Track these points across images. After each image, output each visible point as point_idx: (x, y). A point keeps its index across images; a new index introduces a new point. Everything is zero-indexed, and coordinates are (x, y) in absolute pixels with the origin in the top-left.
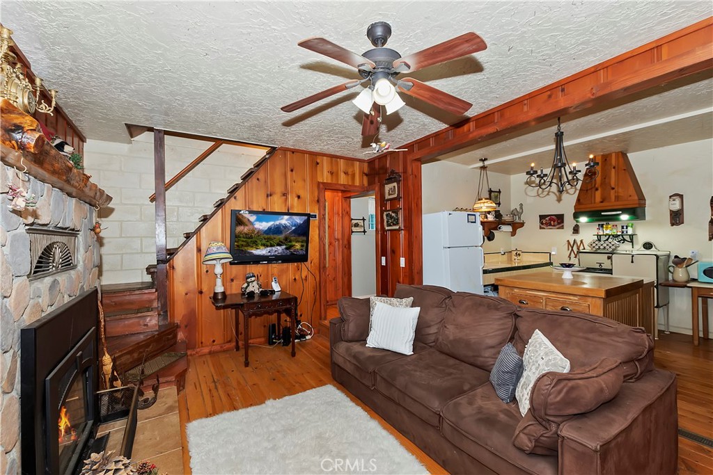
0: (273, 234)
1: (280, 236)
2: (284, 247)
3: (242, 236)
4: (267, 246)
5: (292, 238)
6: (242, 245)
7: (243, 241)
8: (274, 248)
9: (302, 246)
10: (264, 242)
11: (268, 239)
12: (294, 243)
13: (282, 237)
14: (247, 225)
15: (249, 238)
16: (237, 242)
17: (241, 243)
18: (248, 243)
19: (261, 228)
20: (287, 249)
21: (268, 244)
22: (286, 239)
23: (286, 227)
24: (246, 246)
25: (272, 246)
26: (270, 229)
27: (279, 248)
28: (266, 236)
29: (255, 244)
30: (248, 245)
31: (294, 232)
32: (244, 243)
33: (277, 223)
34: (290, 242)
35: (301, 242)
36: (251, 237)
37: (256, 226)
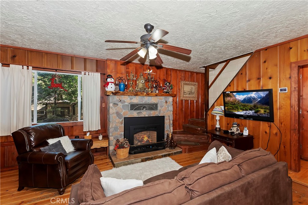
0: (247, 103)
1: (251, 104)
2: (254, 111)
3: (229, 103)
4: (244, 110)
5: (259, 106)
6: (230, 109)
7: (230, 106)
8: (247, 112)
9: (265, 111)
10: (242, 107)
11: (244, 106)
12: (259, 109)
14: (232, 97)
15: (233, 105)
16: (227, 107)
17: (229, 107)
18: (233, 108)
19: (240, 99)
20: (255, 112)
21: (244, 109)
22: (255, 106)
23: (254, 99)
25: (246, 110)
26: (245, 99)
27: (250, 111)
28: (243, 104)
29: (237, 109)
30: (233, 109)
31: (260, 102)
32: (231, 108)
33: (249, 96)
34: (257, 108)
35: (265, 109)
36: (234, 104)
37: (237, 98)
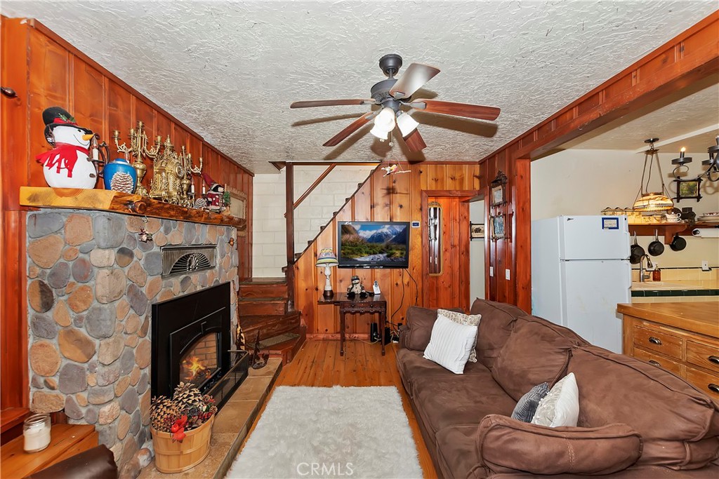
0: (376, 242)
2: (385, 255)
3: (348, 244)
4: (371, 254)
5: (393, 246)
6: (348, 253)
7: (349, 249)
8: (376, 256)
9: (402, 254)
10: (368, 249)
11: (371, 247)
12: (394, 251)
13: (383, 245)
14: (352, 234)
15: (354, 246)
16: (344, 250)
17: (347, 251)
18: (353, 251)
19: (365, 236)
20: (388, 256)
21: (372, 251)
22: (387, 247)
23: (387, 235)
24: (352, 254)
25: (375, 253)
26: (373, 237)
27: (381, 255)
28: (369, 244)
29: (360, 252)
30: (353, 253)
31: (394, 240)
32: (350, 251)
33: (380, 231)
34: (391, 250)
35: (401, 250)
36: (356, 245)
37: (360, 235)
